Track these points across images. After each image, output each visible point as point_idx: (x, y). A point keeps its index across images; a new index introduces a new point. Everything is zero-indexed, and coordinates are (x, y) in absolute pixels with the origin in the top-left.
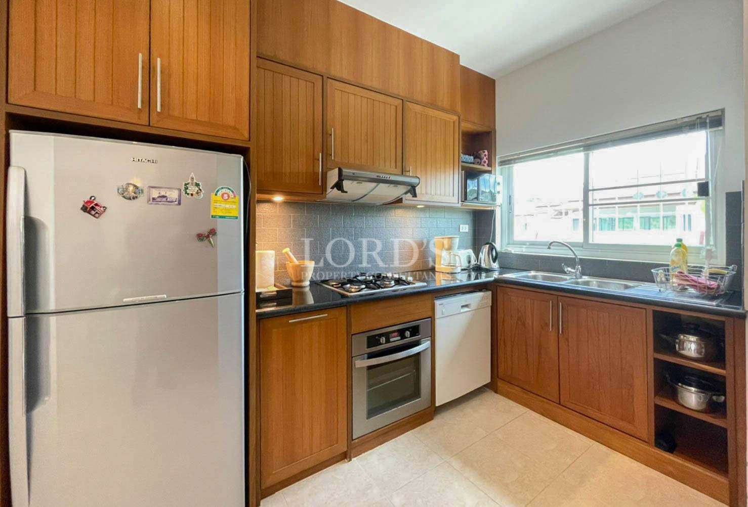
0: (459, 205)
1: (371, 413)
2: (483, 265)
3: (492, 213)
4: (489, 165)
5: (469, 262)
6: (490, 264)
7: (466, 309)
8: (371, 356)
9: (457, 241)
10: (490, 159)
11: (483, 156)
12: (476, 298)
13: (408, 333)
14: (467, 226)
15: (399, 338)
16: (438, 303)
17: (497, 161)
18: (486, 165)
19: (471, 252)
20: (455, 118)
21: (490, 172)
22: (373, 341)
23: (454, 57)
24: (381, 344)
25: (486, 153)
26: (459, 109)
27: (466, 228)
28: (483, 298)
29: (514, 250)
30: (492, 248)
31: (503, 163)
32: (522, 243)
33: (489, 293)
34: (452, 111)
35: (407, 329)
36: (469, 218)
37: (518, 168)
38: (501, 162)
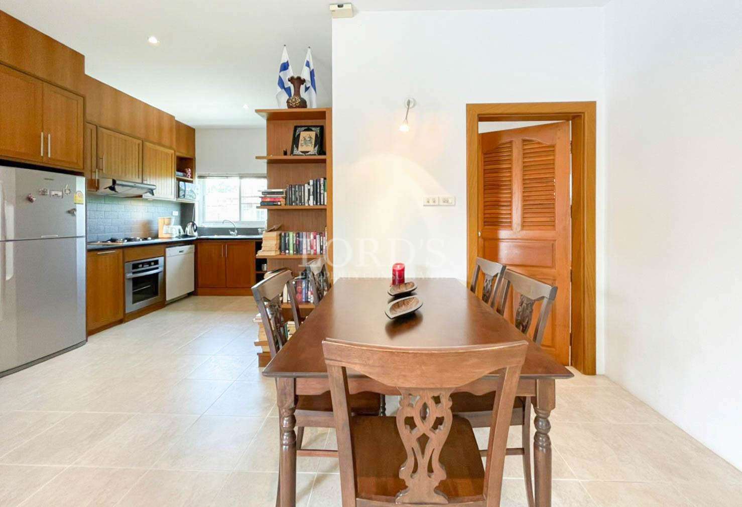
0: (175, 200)
1: (134, 302)
2: (188, 234)
3: (193, 205)
4: (192, 177)
5: (180, 233)
6: (193, 233)
7: (181, 253)
8: (134, 273)
9: (173, 220)
10: (192, 174)
11: (187, 172)
12: (186, 248)
13: (153, 263)
14: (177, 212)
15: (148, 266)
16: (167, 249)
17: (196, 175)
18: (189, 177)
19: (180, 227)
20: (173, 151)
21: (191, 182)
22: (135, 266)
23: (172, 117)
24: (139, 268)
25: (190, 170)
26: (174, 147)
27: (176, 213)
28: (190, 248)
29: (206, 226)
30: (193, 224)
31: (200, 177)
32: (210, 222)
33: (193, 246)
34: (171, 148)
35: (152, 261)
36: (178, 208)
37: (209, 181)
38: (199, 176)
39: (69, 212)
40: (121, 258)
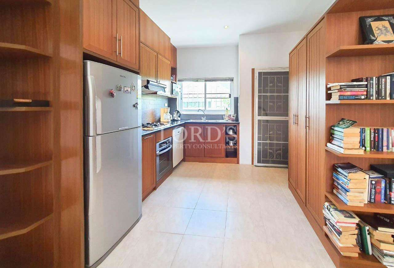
0: (170, 96)
1: (160, 172)
2: (175, 119)
3: (176, 99)
6: (178, 119)
7: (179, 133)
8: (160, 151)
18: (175, 80)
19: (170, 114)
20: (170, 62)
21: (176, 84)
24: (162, 146)
25: (175, 76)
30: (178, 112)
36: (167, 101)
38: (178, 80)
39: (134, 106)
40: (154, 140)
